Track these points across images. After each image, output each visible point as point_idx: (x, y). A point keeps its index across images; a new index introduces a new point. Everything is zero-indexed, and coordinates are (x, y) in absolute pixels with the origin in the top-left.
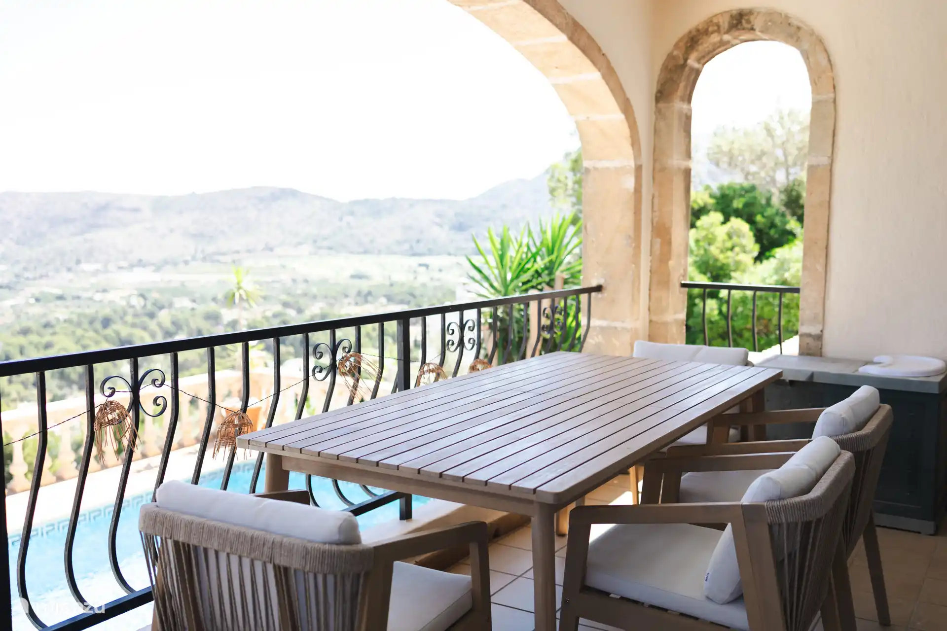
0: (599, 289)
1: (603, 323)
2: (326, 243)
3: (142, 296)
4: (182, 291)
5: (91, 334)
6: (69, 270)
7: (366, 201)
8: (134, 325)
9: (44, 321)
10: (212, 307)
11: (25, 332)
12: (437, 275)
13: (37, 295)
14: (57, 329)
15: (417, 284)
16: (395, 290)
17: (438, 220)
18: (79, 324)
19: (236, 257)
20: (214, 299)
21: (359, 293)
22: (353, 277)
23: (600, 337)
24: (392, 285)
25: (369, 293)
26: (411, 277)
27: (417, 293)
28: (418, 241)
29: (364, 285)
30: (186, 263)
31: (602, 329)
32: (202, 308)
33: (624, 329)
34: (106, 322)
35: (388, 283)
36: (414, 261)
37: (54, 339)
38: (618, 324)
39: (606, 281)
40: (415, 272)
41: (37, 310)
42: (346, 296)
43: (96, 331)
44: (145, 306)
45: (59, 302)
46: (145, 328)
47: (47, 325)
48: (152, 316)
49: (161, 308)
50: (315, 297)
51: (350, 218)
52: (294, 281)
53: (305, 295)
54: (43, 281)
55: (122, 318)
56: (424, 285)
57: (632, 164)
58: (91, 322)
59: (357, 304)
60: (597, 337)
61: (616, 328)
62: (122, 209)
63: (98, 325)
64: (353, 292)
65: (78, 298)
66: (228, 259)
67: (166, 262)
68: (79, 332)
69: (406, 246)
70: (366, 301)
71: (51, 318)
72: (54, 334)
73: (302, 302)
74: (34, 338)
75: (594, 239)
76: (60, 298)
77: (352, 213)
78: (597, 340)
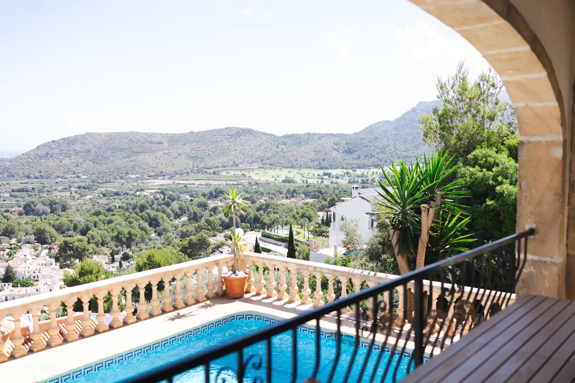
0: (532, 232)
1: (535, 258)
2: (269, 161)
3: (162, 193)
4: (186, 190)
5: (134, 215)
6: (122, 178)
7: (293, 135)
8: (157, 210)
9: (107, 207)
10: (202, 199)
11: (97, 214)
12: (335, 180)
13: (104, 192)
14: (115, 212)
15: (323, 186)
16: (310, 189)
17: (336, 147)
18: (127, 209)
19: (216, 170)
20: (204, 195)
21: (288, 191)
22: (284, 181)
23: (532, 268)
24: (308, 186)
25: (295, 191)
26: (320, 181)
27: (323, 191)
28: (324, 160)
29: (292, 186)
30: (188, 173)
31: (534, 262)
32: (196, 200)
33: (552, 263)
34: (143, 208)
35: (305, 185)
36: (321, 172)
37: (114, 218)
38: (548, 259)
39: (537, 226)
40: (322, 179)
41: (104, 201)
42: (281, 193)
43: (136, 213)
44: (164, 198)
45: (116, 197)
46: (164, 212)
47: (109, 210)
48: (168, 204)
49: (173, 200)
50: (262, 193)
51: (283, 146)
52: (250, 184)
53: (257, 192)
54: (108, 185)
55: (151, 206)
56: (327, 187)
57: (561, 138)
58: (134, 208)
59: (287, 198)
60: (530, 268)
61: (545, 262)
62: (151, 142)
63: (138, 210)
64: (284, 191)
65: (127, 194)
66: (211, 171)
67: (176, 173)
68: (127, 214)
69: (317, 163)
70: (293, 197)
71: (111, 205)
72: (113, 215)
73: (255, 197)
74: (102, 217)
75: (527, 195)
76: (117, 194)
77: (284, 144)
78: (529, 270)
